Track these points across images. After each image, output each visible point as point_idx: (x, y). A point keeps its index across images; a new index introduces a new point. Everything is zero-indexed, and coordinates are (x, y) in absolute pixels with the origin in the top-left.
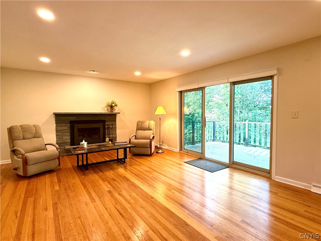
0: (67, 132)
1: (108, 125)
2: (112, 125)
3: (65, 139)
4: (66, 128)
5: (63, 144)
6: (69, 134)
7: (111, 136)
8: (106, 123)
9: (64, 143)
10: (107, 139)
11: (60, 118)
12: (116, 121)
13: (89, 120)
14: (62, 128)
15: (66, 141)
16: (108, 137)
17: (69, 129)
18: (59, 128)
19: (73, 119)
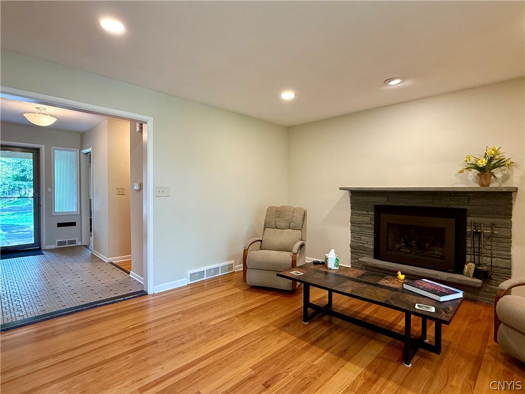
0: (369, 228)
1: (476, 225)
2: (492, 226)
3: (365, 242)
4: (367, 219)
5: (361, 250)
6: (372, 232)
7: (486, 260)
8: (469, 219)
9: (361, 248)
10: (470, 267)
11: (358, 198)
12: (510, 215)
13: (417, 207)
14: (361, 219)
15: (366, 246)
16: (474, 263)
17: (373, 223)
18: (356, 218)
19: (382, 201)
